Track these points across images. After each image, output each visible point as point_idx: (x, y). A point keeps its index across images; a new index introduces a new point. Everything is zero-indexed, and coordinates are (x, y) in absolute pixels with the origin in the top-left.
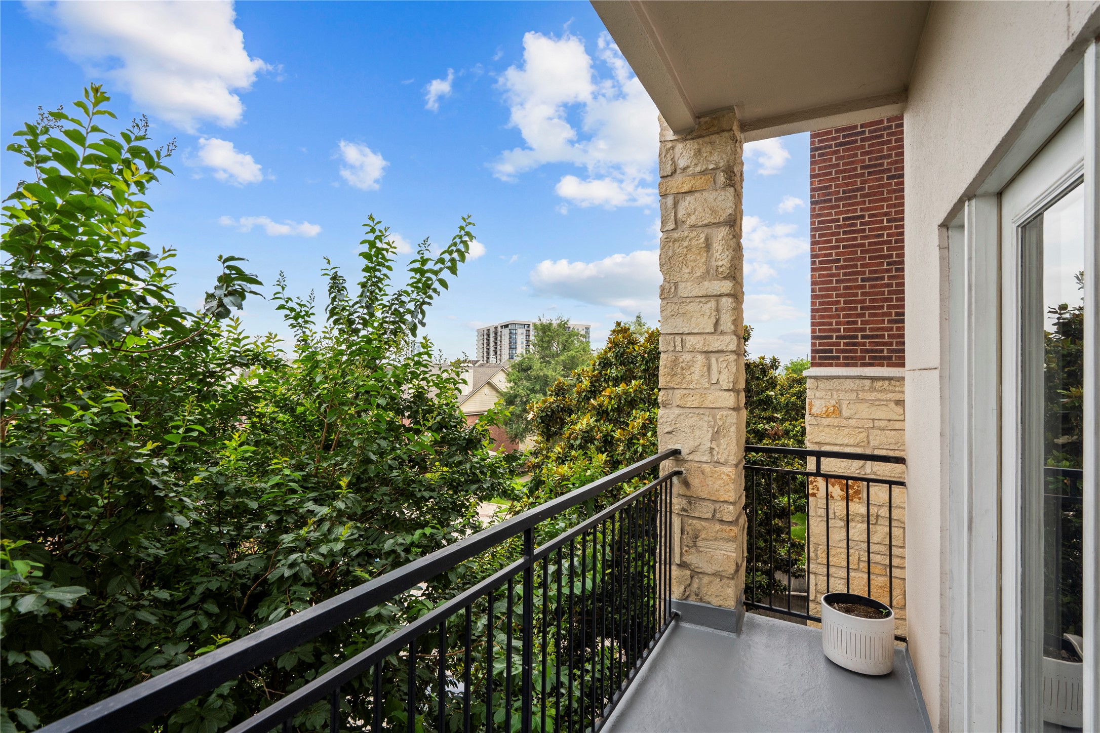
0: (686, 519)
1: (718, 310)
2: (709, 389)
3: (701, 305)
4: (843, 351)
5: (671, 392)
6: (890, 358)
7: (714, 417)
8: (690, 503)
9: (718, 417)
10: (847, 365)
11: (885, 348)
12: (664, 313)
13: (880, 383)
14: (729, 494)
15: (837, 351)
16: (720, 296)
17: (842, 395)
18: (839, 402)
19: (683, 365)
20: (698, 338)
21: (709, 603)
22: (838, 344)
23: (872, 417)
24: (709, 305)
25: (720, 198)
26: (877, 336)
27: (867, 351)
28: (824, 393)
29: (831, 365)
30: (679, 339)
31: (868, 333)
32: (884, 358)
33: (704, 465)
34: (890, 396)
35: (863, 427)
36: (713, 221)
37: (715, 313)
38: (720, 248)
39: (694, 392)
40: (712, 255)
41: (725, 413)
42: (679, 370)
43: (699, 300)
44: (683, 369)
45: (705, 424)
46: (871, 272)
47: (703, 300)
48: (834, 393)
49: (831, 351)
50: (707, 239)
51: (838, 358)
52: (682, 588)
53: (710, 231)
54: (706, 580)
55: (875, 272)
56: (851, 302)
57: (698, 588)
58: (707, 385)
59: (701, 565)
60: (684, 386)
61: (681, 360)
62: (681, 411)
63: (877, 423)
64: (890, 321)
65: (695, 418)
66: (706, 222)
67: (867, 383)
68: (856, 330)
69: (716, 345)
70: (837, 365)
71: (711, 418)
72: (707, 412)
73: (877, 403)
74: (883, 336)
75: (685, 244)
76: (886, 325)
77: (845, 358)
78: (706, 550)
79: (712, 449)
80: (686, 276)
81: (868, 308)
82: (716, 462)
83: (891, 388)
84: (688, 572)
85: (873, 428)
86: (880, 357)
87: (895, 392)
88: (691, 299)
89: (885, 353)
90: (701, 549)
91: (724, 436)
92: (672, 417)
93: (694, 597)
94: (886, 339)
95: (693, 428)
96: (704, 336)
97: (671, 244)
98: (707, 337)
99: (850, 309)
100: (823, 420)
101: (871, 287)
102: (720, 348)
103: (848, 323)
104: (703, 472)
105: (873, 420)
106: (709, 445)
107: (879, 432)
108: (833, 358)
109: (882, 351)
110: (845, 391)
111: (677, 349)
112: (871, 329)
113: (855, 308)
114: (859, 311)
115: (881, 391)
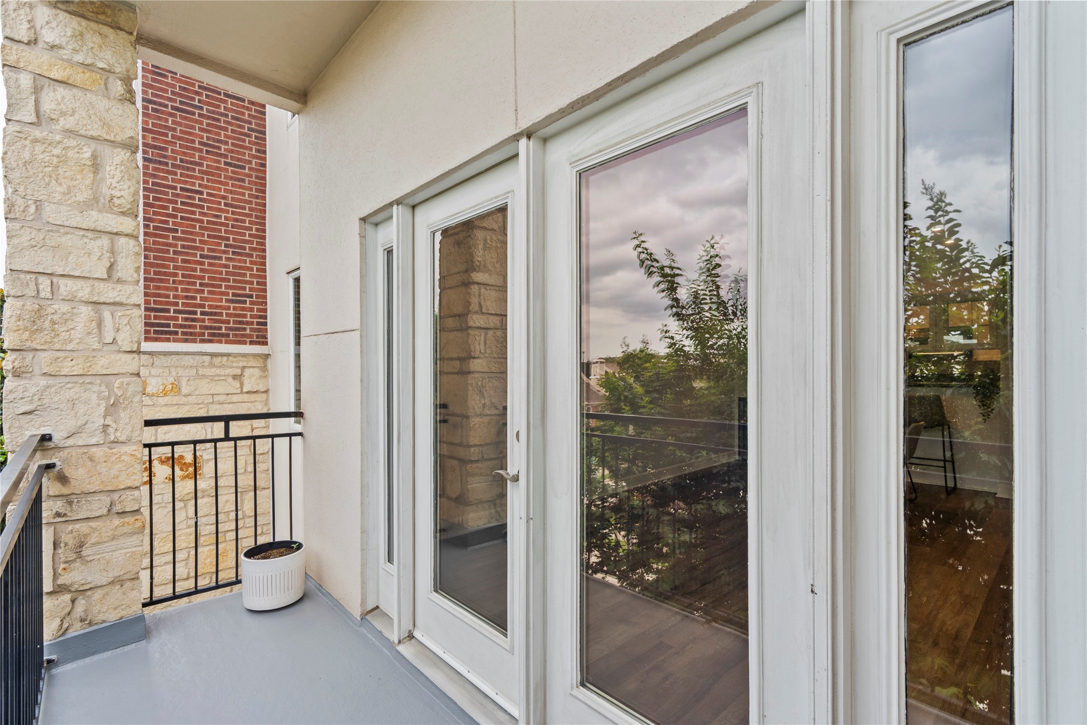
0: (63, 526)
1: (112, 251)
2: (100, 350)
3: (86, 240)
4: (181, 326)
5: (30, 355)
6: (228, 335)
7: (109, 387)
8: (70, 503)
9: (116, 385)
10: (186, 341)
11: (223, 326)
12: (15, 241)
13: (219, 359)
14: (134, 477)
15: (175, 326)
16: (116, 234)
17: (181, 372)
18: (178, 378)
19: (55, 317)
20: (80, 283)
21: (104, 621)
22: (176, 319)
23: (211, 392)
24: (99, 243)
25: (114, 110)
26: (215, 314)
27: (206, 328)
28: (160, 370)
29: (168, 340)
30: (45, 282)
31: (207, 310)
32: (222, 335)
33: (94, 449)
34: (228, 371)
35: (203, 403)
36: (104, 136)
37: (108, 255)
38: (118, 175)
39: (75, 354)
40: (103, 179)
41: (126, 380)
42: (47, 324)
43: (82, 233)
44: (53, 323)
45: (94, 397)
46: (209, 250)
47: (90, 234)
48: (173, 370)
49: (168, 326)
50: (94, 157)
51: (176, 333)
52: (57, 622)
53: (100, 147)
54: (98, 595)
55: (213, 251)
56: (190, 276)
57: (86, 611)
58: (96, 346)
59: (89, 579)
60: (57, 346)
61: (50, 310)
62: (51, 381)
63: (216, 398)
64: (227, 301)
65: (77, 389)
66: (91, 133)
67: (207, 359)
68: (195, 305)
69: (111, 295)
70: (175, 341)
71: (103, 388)
72: (98, 380)
73: (217, 378)
74: (221, 314)
75: (57, 151)
76: (224, 304)
77: (183, 333)
78: (97, 557)
79: (106, 426)
80: (58, 197)
81: (207, 285)
82: (114, 442)
83: (229, 364)
84: (67, 597)
85: (212, 403)
86: (219, 334)
87: (233, 367)
88: (66, 229)
89: (223, 331)
90: (89, 559)
91: (125, 408)
92: (33, 390)
93: (80, 624)
94: (224, 317)
95: (73, 403)
96: (91, 282)
97: (27, 142)
98: (97, 283)
99: (189, 283)
100: (160, 399)
101: (210, 264)
102: (118, 299)
103: (187, 297)
104: (91, 459)
105: (213, 395)
106: (101, 422)
107: (218, 406)
108: (170, 333)
109: (220, 328)
110: (184, 367)
111: (42, 295)
112: (210, 307)
113: (194, 284)
114: (198, 287)
115: (220, 367)
